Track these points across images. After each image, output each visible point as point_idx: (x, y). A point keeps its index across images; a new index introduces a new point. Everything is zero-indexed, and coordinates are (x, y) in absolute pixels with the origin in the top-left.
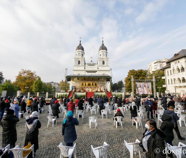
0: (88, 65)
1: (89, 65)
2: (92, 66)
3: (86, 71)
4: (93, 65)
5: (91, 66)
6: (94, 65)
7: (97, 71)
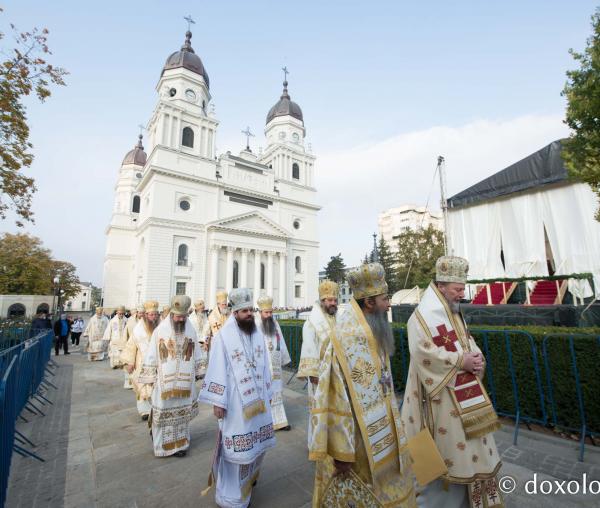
0: (233, 163)
1: (237, 165)
2: (253, 174)
3: (226, 193)
4: (257, 169)
5: (248, 173)
6: (260, 172)
7: (271, 203)
